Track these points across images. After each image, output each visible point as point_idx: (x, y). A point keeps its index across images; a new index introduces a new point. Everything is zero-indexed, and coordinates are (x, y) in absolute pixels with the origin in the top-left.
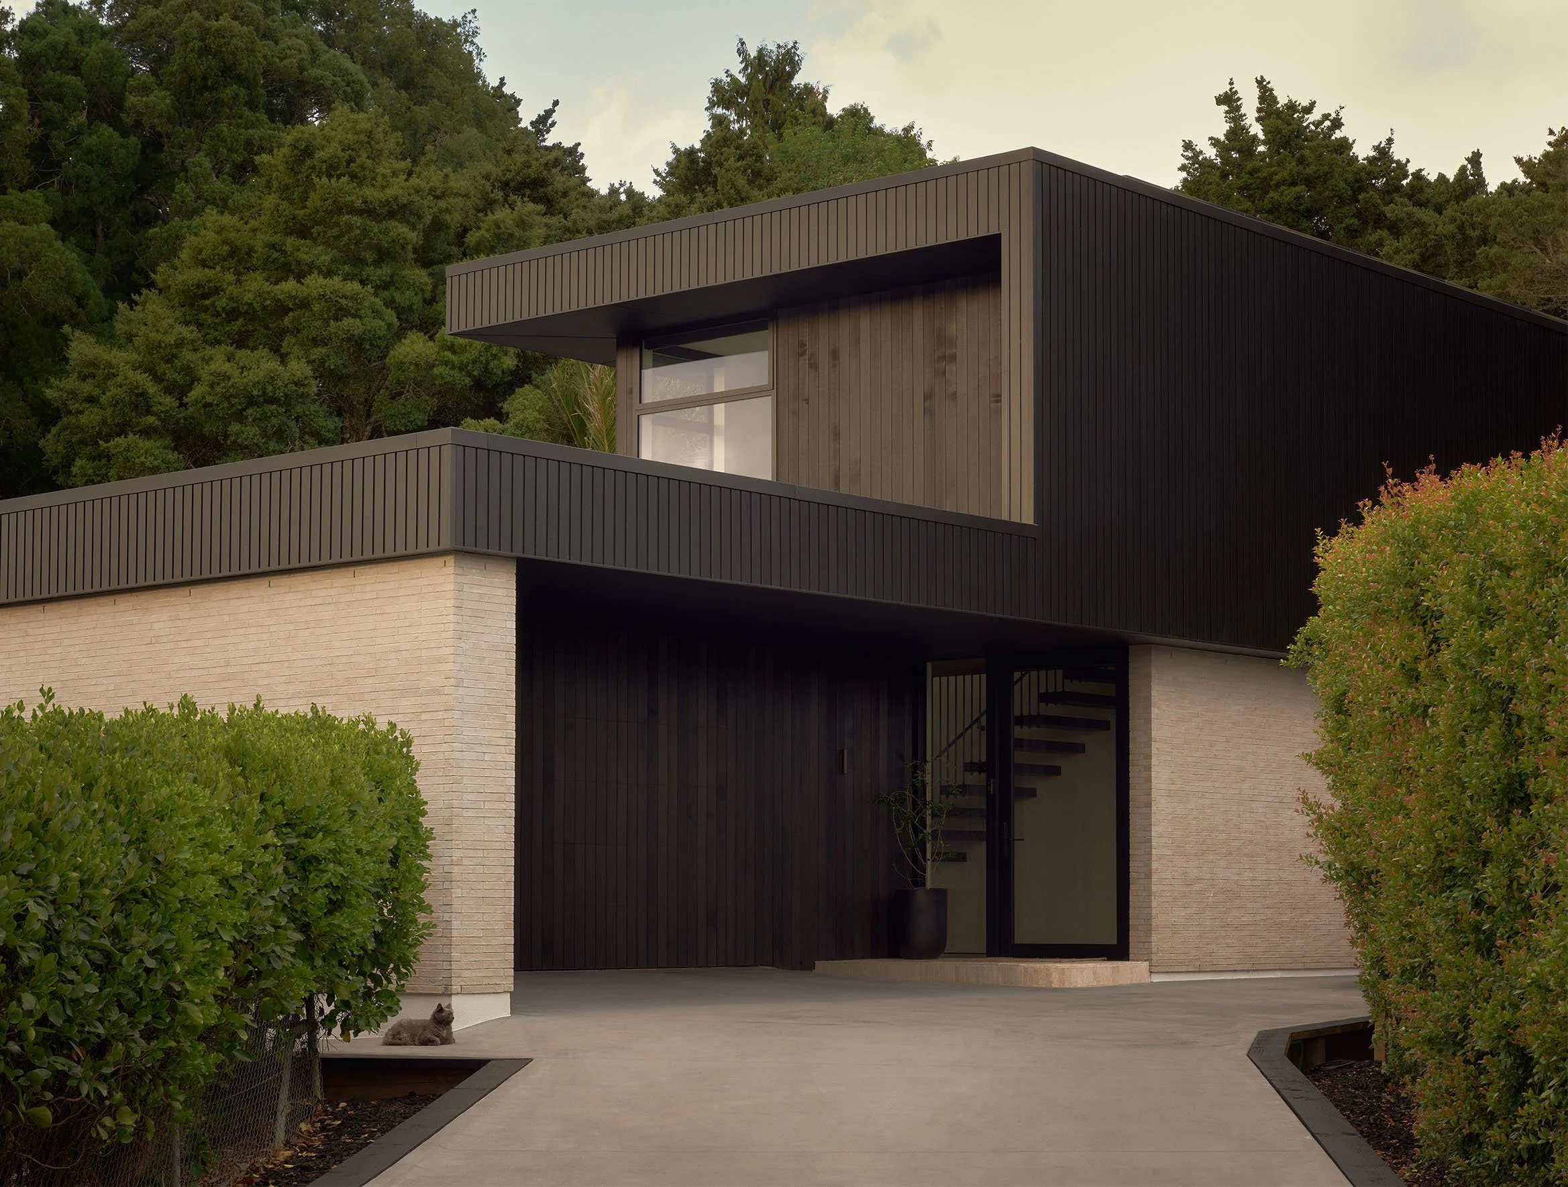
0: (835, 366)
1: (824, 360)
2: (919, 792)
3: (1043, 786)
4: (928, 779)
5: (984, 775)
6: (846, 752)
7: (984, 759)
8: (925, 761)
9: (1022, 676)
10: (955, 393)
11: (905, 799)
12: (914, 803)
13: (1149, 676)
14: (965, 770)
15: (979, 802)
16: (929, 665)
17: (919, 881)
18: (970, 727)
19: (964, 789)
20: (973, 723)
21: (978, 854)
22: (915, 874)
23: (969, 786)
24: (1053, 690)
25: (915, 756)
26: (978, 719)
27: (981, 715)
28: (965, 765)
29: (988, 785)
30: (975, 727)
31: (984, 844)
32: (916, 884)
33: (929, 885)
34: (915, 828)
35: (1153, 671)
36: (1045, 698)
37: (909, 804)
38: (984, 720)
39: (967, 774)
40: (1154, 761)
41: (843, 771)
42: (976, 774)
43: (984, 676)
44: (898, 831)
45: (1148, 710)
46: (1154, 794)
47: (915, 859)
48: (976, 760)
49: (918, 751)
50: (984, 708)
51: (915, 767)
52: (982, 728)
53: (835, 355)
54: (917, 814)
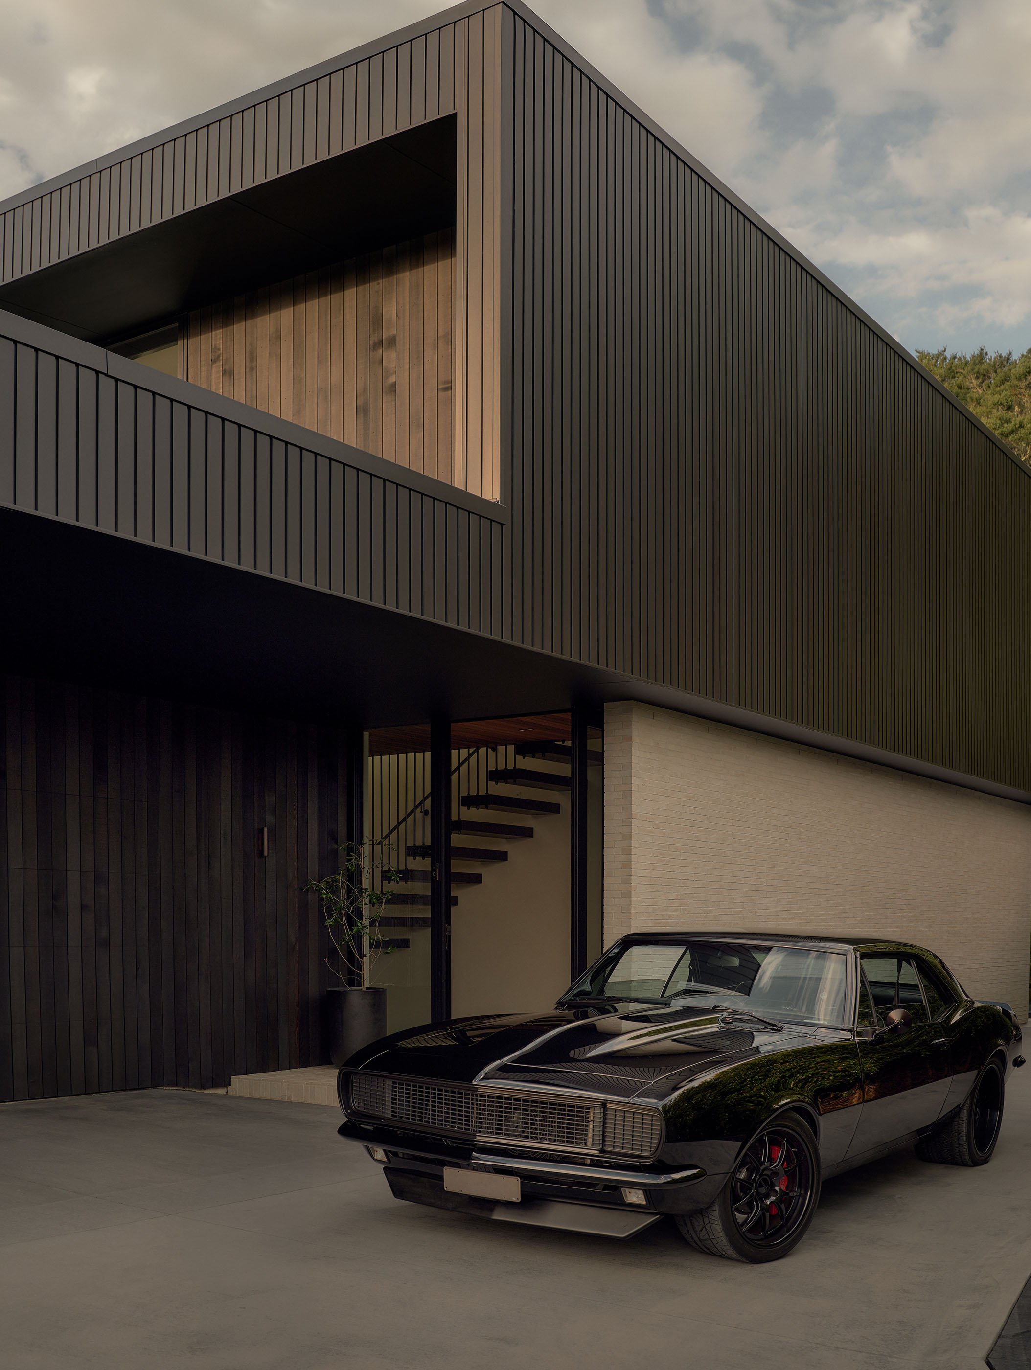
0: (252, 369)
1: (240, 363)
2: (354, 877)
3: (489, 872)
4: (366, 863)
5: (428, 860)
6: (266, 830)
7: (428, 843)
8: (361, 843)
9: (470, 756)
10: (394, 385)
11: (337, 888)
12: (349, 891)
13: (629, 739)
14: (408, 854)
15: (422, 888)
16: (366, 735)
17: (354, 980)
18: (413, 811)
19: (407, 875)
20: (416, 807)
21: (422, 940)
22: (351, 972)
23: (412, 871)
24: (503, 768)
25: (350, 837)
26: (422, 803)
27: (425, 799)
28: (408, 848)
29: (433, 870)
30: (418, 810)
31: (430, 929)
32: (351, 983)
33: (367, 984)
34: (349, 919)
35: (635, 733)
36: (495, 776)
37: (343, 892)
38: (428, 804)
39: (410, 859)
40: (634, 842)
41: (261, 852)
42: (419, 859)
43: (428, 755)
44: (329, 922)
45: (627, 781)
46: (634, 881)
47: (351, 957)
48: (419, 843)
49: (354, 834)
50: (428, 790)
51: (350, 850)
52: (426, 813)
53: (252, 357)
54: (352, 903)
